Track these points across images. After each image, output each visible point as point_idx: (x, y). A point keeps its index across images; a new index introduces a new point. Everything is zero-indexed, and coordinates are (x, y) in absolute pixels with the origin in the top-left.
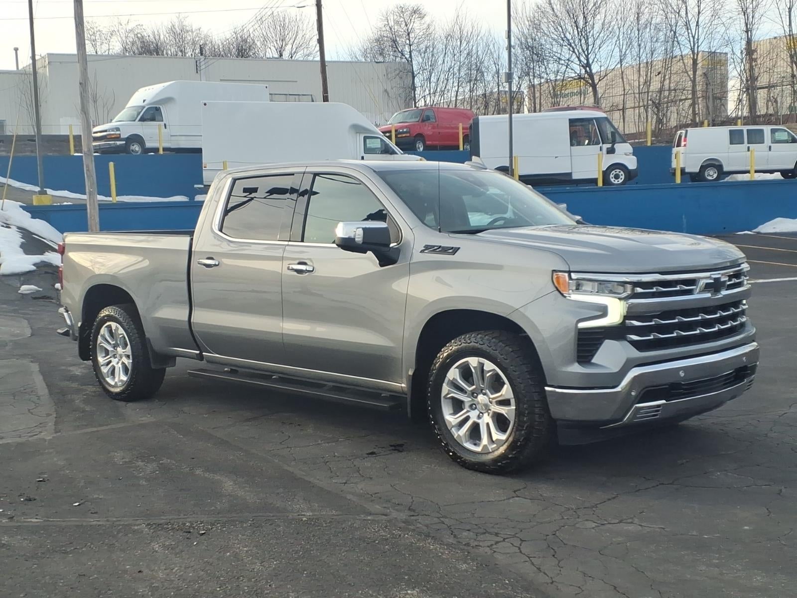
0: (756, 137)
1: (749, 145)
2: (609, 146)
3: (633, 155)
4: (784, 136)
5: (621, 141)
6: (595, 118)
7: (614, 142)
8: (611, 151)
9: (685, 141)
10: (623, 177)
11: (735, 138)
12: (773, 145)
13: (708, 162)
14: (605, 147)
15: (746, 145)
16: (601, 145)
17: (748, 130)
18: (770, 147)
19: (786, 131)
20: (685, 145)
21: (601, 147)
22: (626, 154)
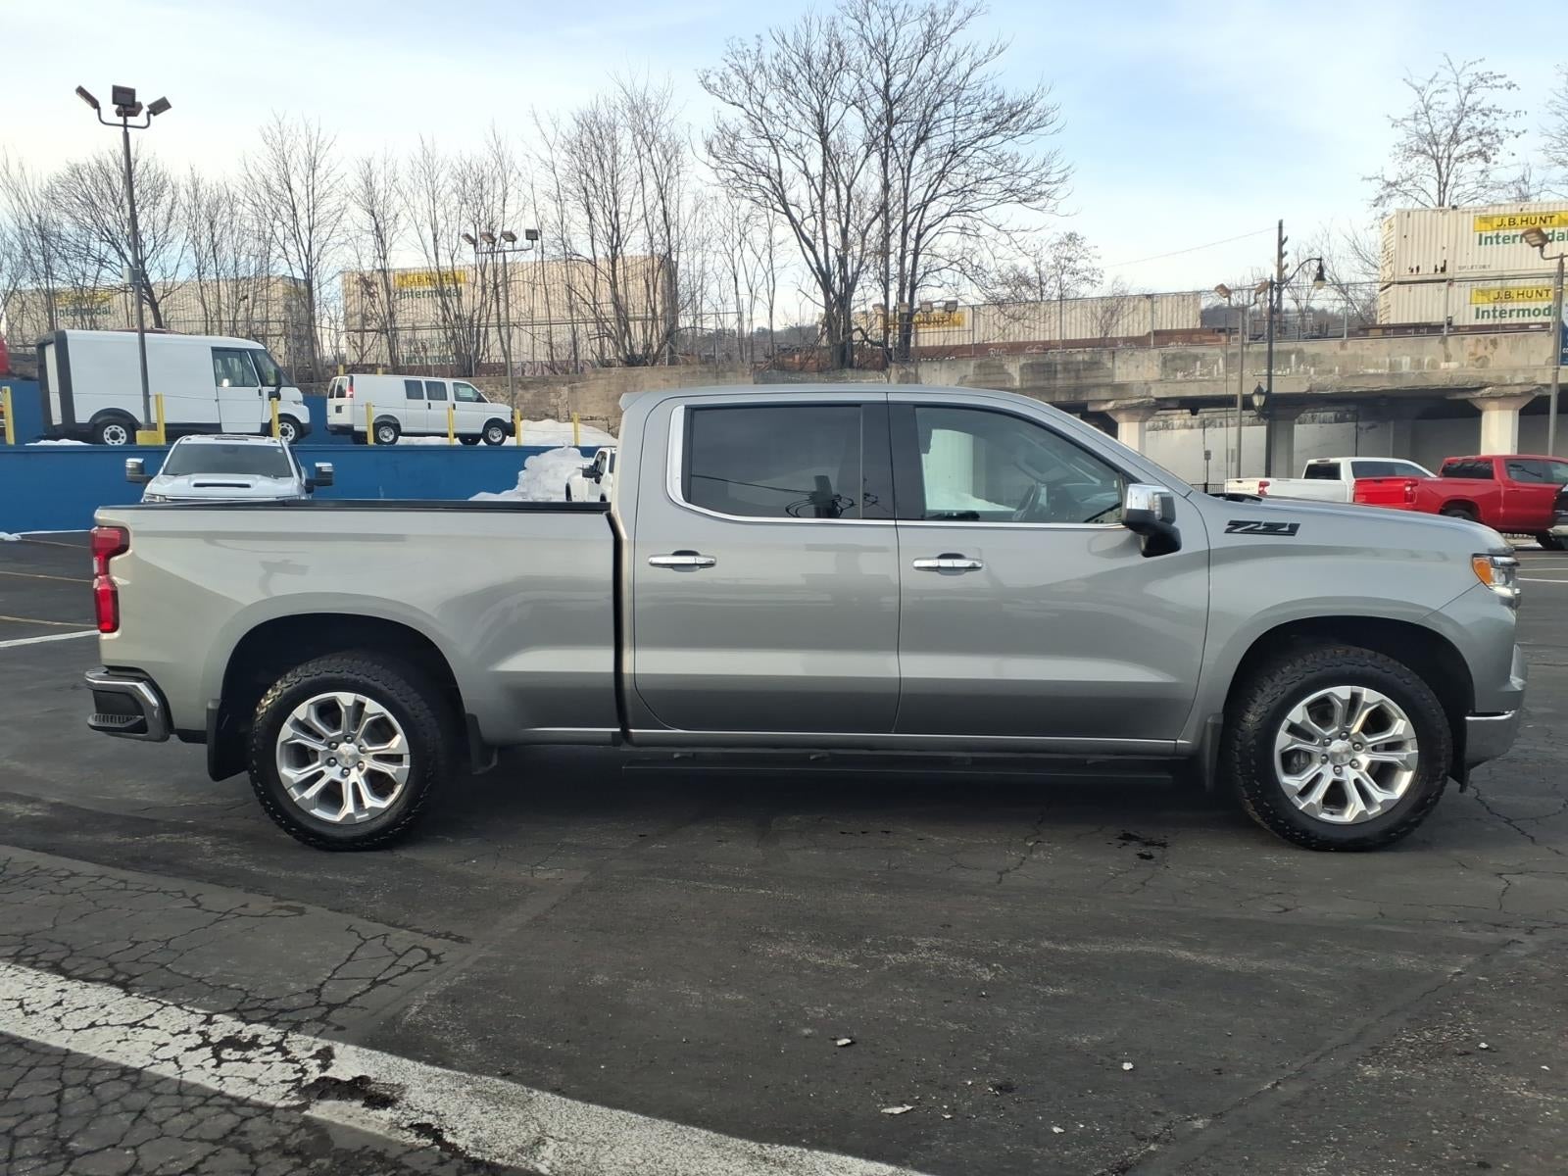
0: (437, 392)
1: (431, 401)
2: (273, 389)
3: (305, 404)
4: (469, 393)
5: (287, 384)
6: (249, 350)
7: (278, 385)
8: (276, 395)
9: (351, 390)
10: (293, 433)
11: (413, 391)
12: (457, 403)
13: (385, 420)
14: (266, 390)
15: (426, 400)
16: (260, 387)
17: (427, 383)
18: (454, 405)
19: (468, 386)
20: (351, 396)
21: (259, 391)
22: (295, 402)
